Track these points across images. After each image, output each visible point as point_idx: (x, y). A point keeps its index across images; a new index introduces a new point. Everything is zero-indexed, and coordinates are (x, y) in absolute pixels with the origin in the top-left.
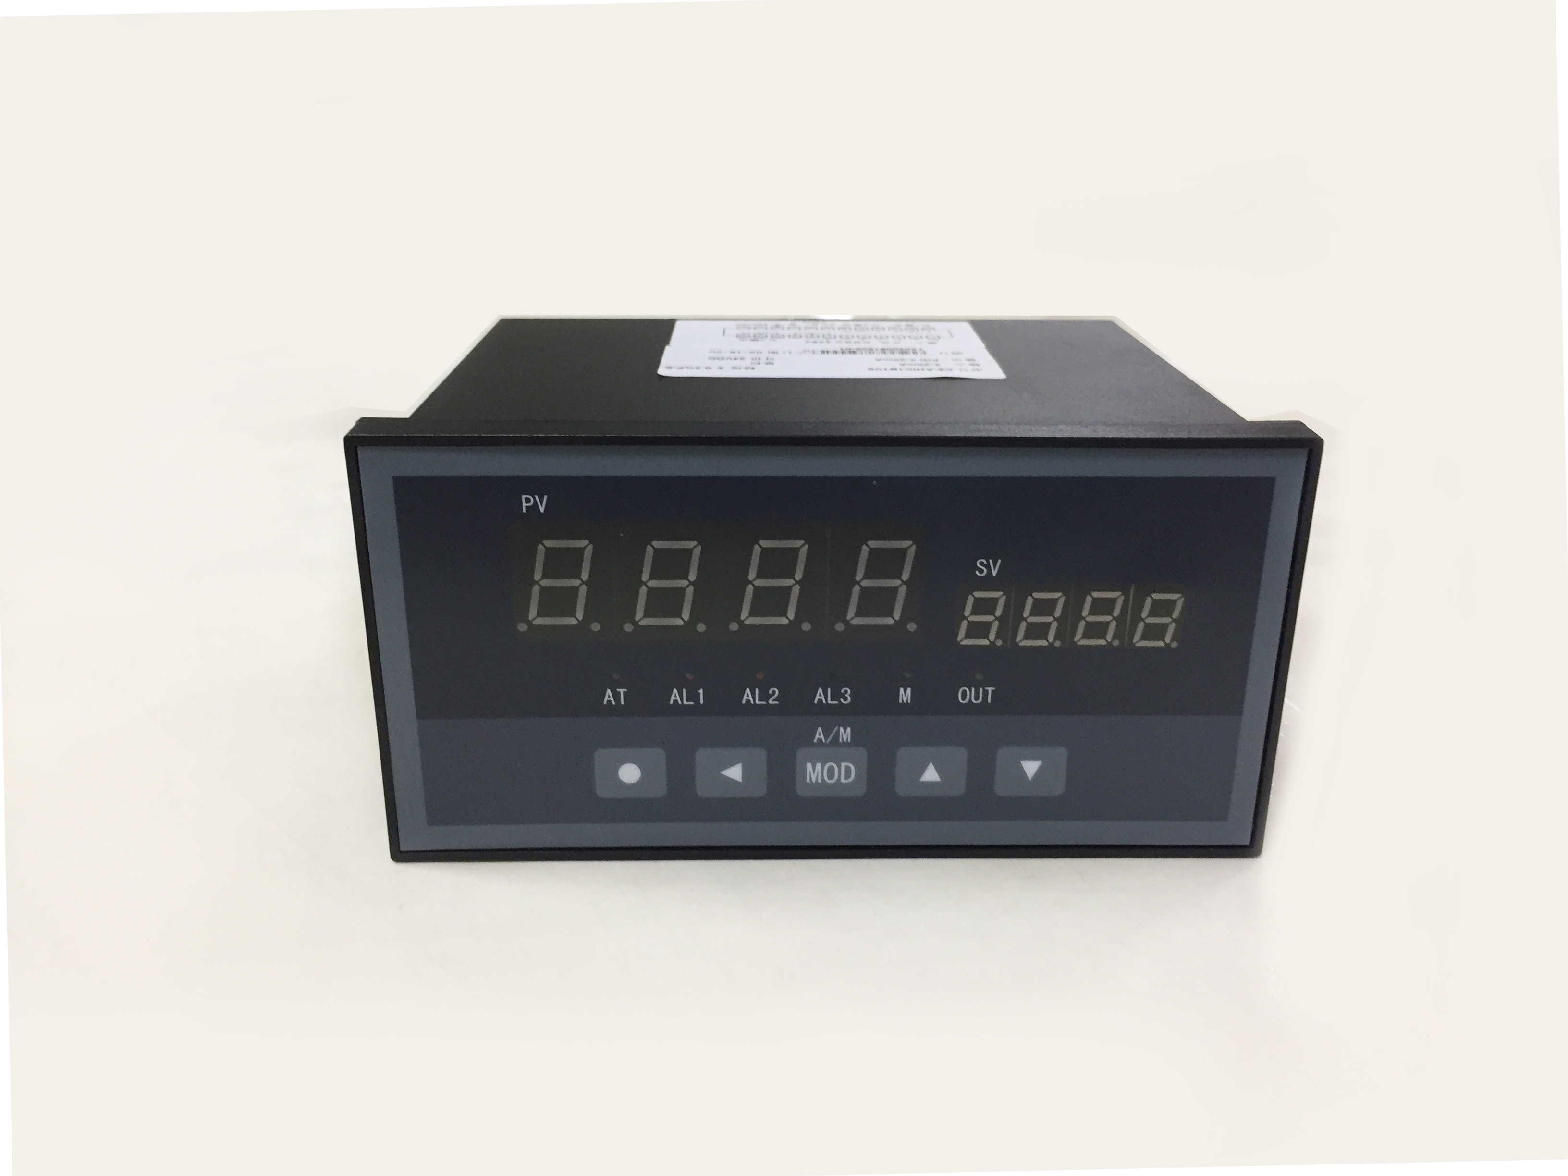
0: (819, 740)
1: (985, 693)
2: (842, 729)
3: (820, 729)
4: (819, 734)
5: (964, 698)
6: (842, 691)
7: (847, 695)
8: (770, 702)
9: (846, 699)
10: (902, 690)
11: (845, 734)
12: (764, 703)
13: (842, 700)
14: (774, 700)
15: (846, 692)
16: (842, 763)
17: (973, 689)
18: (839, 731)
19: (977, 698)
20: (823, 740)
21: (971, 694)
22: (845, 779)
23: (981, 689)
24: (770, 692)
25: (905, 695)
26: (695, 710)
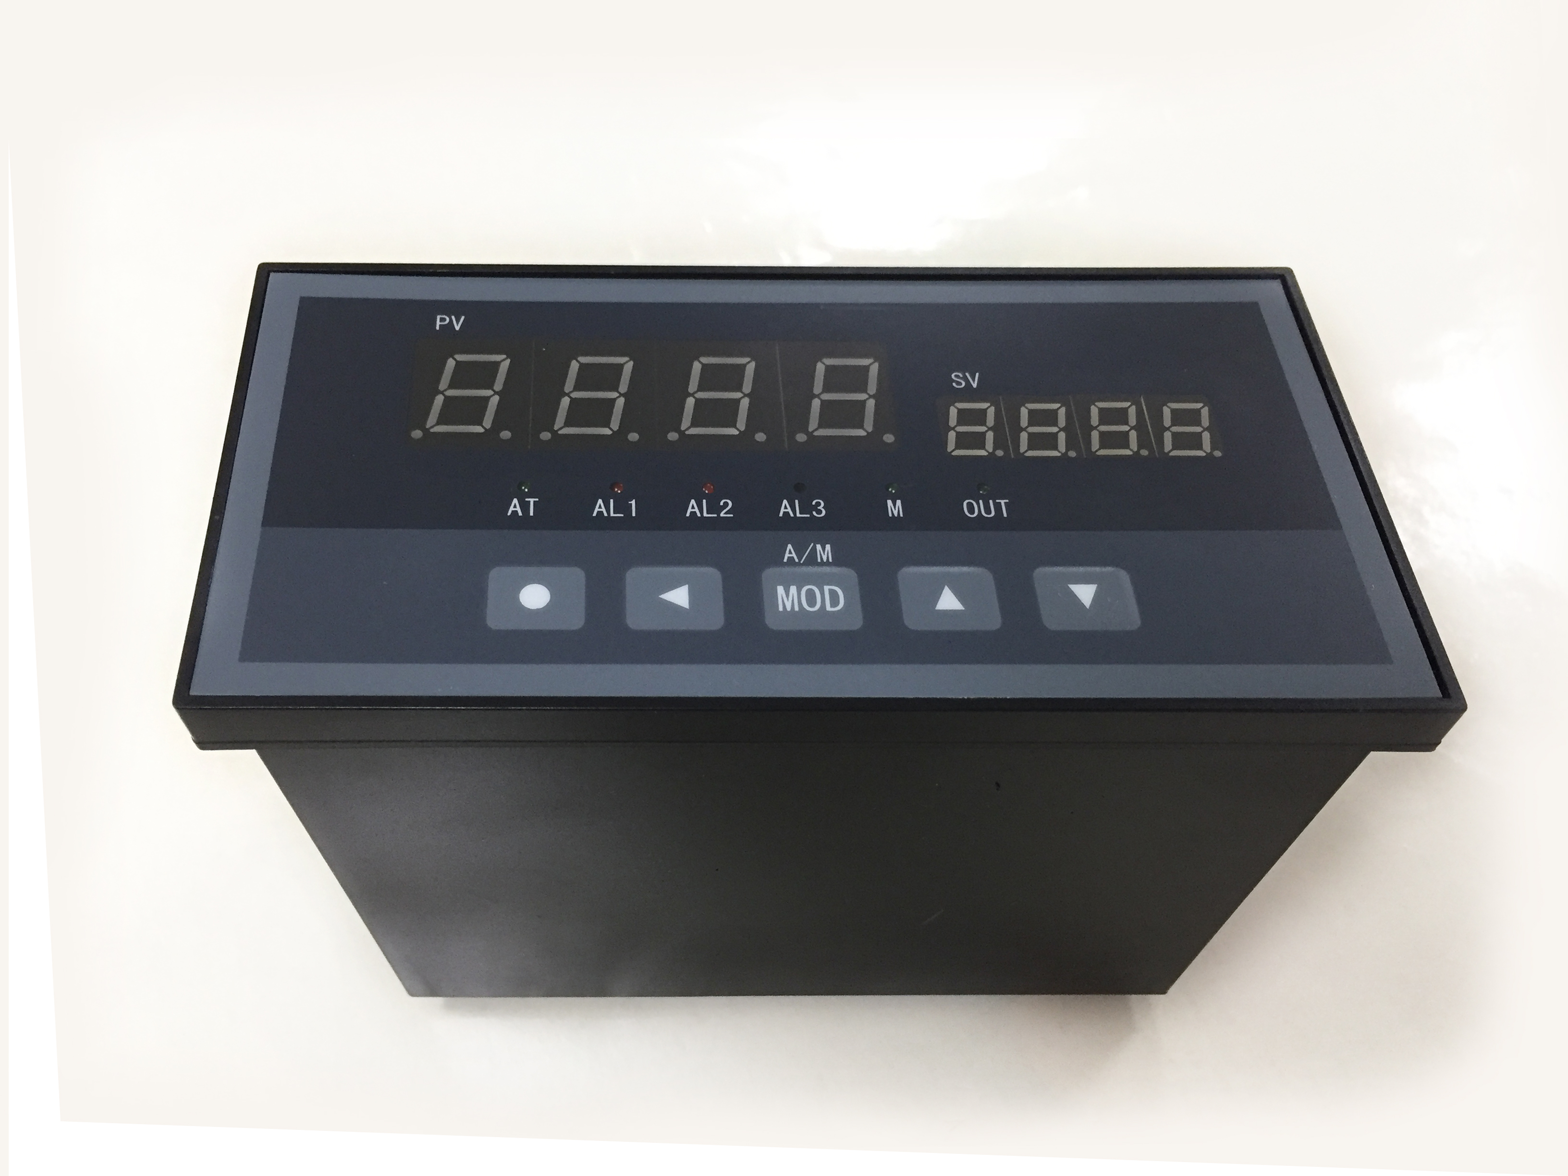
0: (791, 559)
1: (998, 507)
2: (819, 547)
3: (790, 547)
4: (790, 552)
5: (971, 510)
6: (814, 503)
7: (820, 508)
8: (722, 515)
9: (820, 512)
10: (890, 503)
11: (825, 552)
12: (715, 515)
13: (814, 513)
14: (724, 514)
15: (818, 504)
16: (825, 587)
17: (981, 502)
18: (814, 548)
19: (988, 511)
20: (797, 560)
21: (979, 508)
22: (831, 606)
23: (991, 502)
24: (722, 504)
25: (895, 508)
26: (626, 523)
